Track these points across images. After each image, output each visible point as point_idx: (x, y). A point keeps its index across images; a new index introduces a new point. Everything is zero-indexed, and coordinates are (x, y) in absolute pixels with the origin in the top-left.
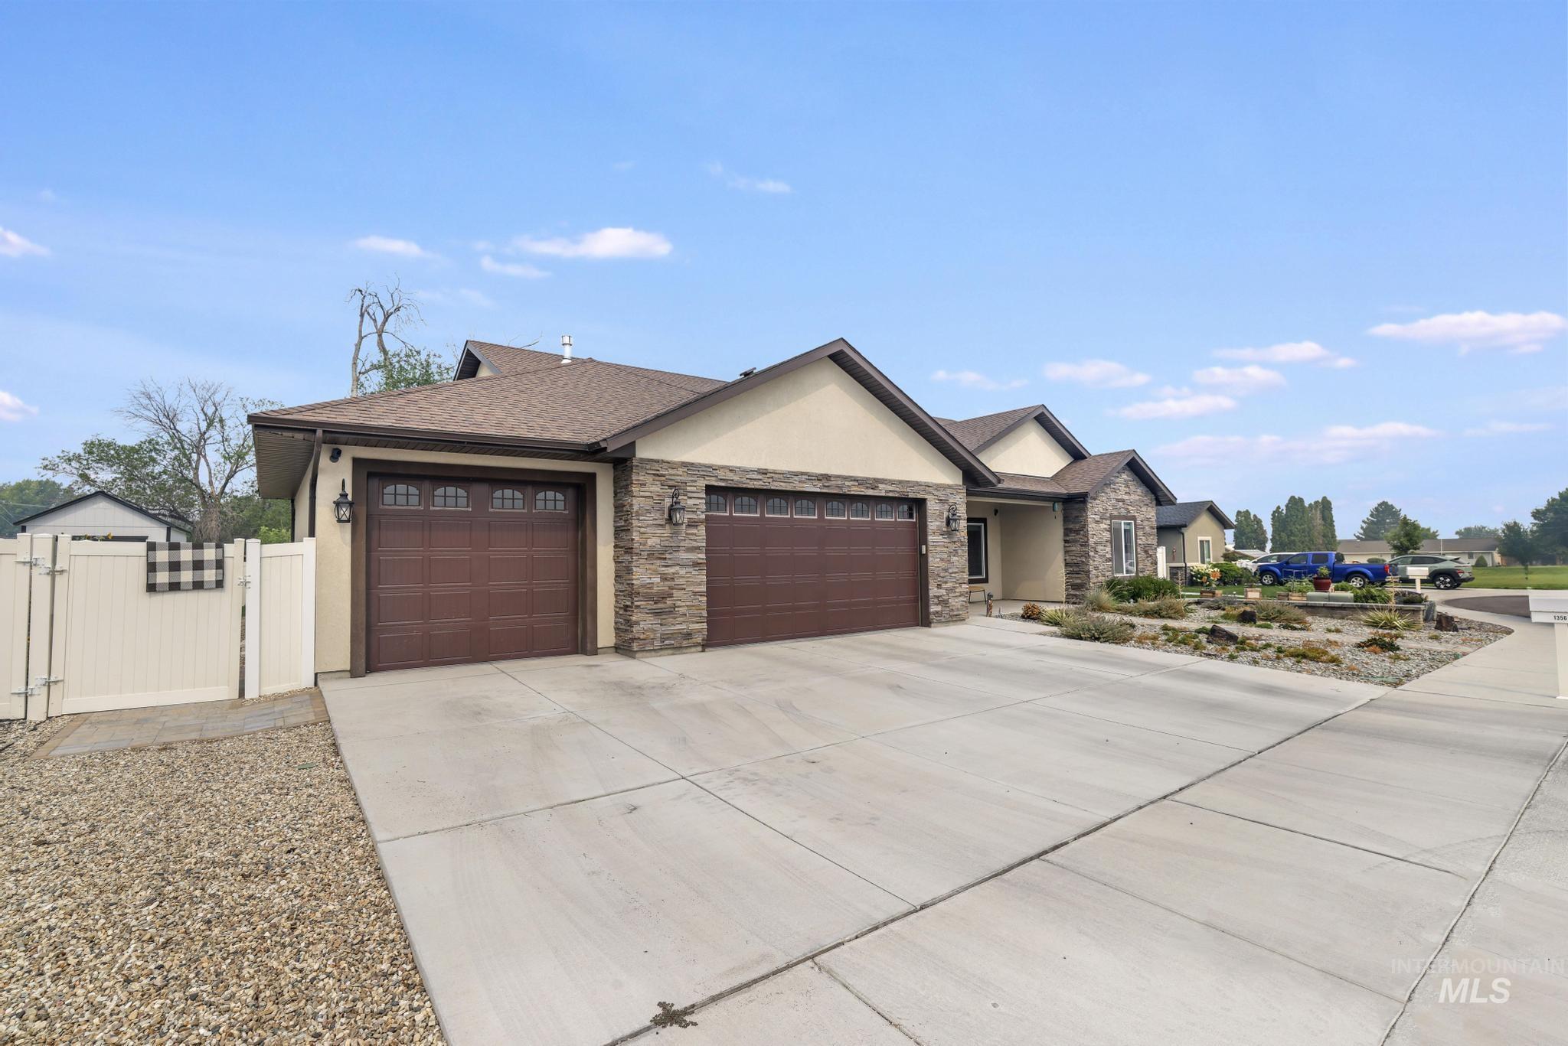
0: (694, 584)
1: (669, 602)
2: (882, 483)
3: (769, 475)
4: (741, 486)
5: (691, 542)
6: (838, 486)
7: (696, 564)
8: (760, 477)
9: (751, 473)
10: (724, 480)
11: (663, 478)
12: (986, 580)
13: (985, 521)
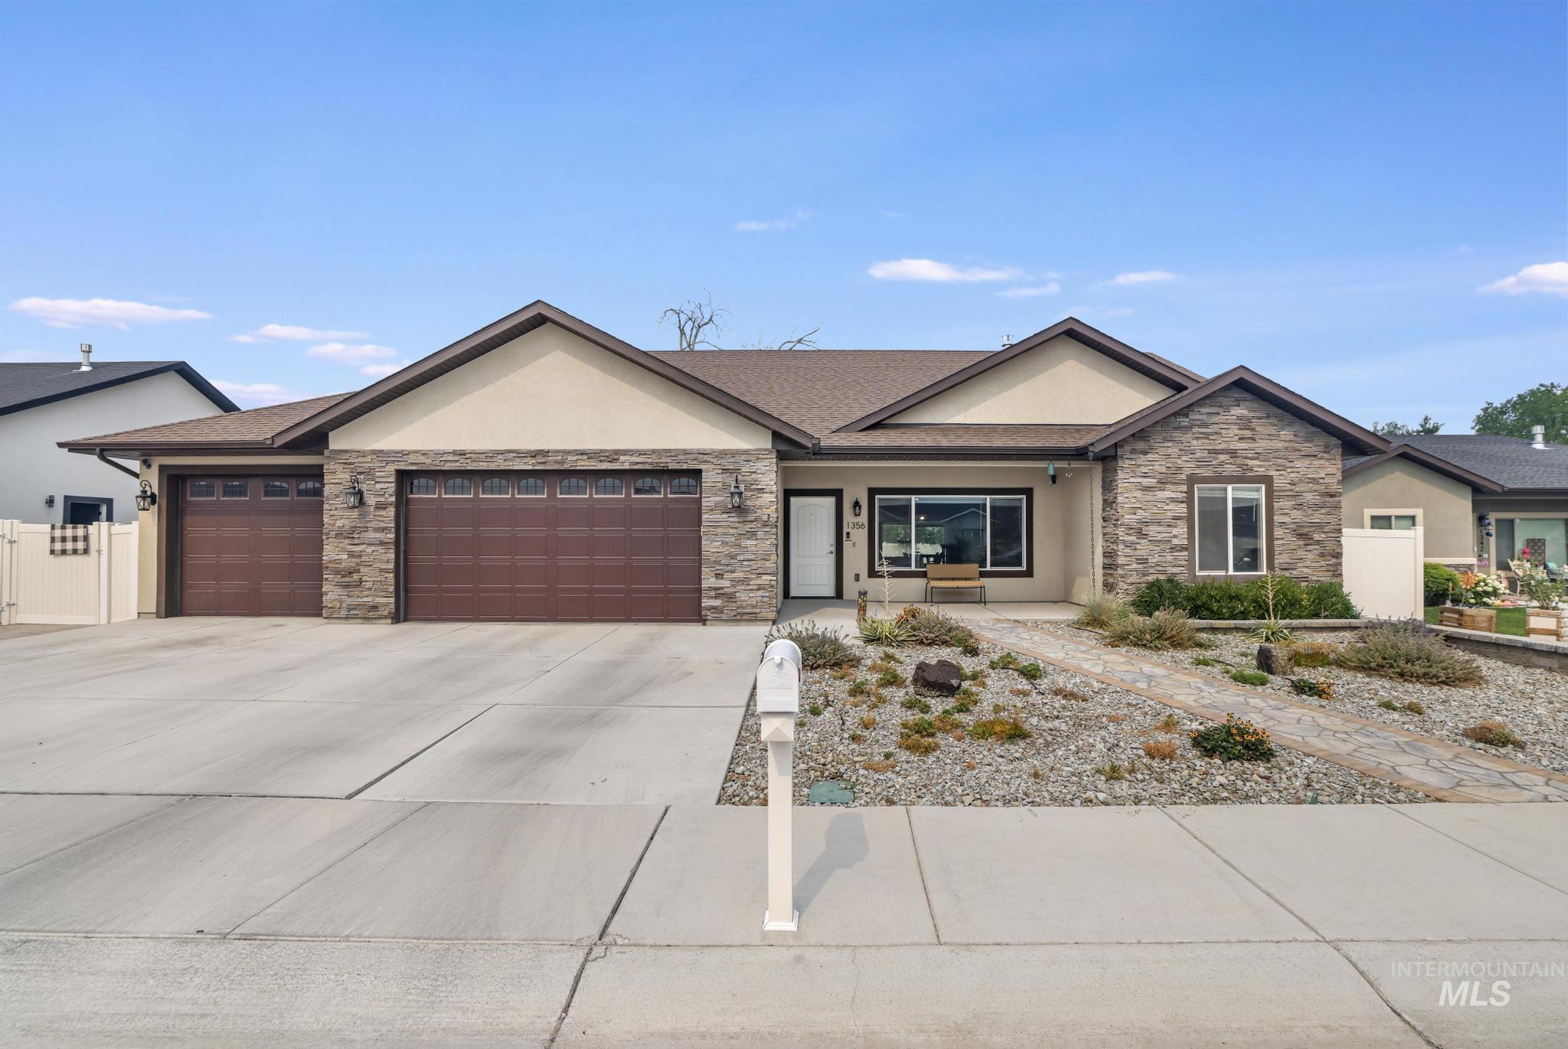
0: (381, 561)
1: (356, 577)
2: (625, 455)
3: (467, 456)
4: (433, 468)
5: (378, 523)
6: (557, 462)
7: (382, 543)
8: (457, 458)
9: (446, 455)
10: (416, 464)
11: (353, 466)
12: (1029, 573)
13: (1029, 492)
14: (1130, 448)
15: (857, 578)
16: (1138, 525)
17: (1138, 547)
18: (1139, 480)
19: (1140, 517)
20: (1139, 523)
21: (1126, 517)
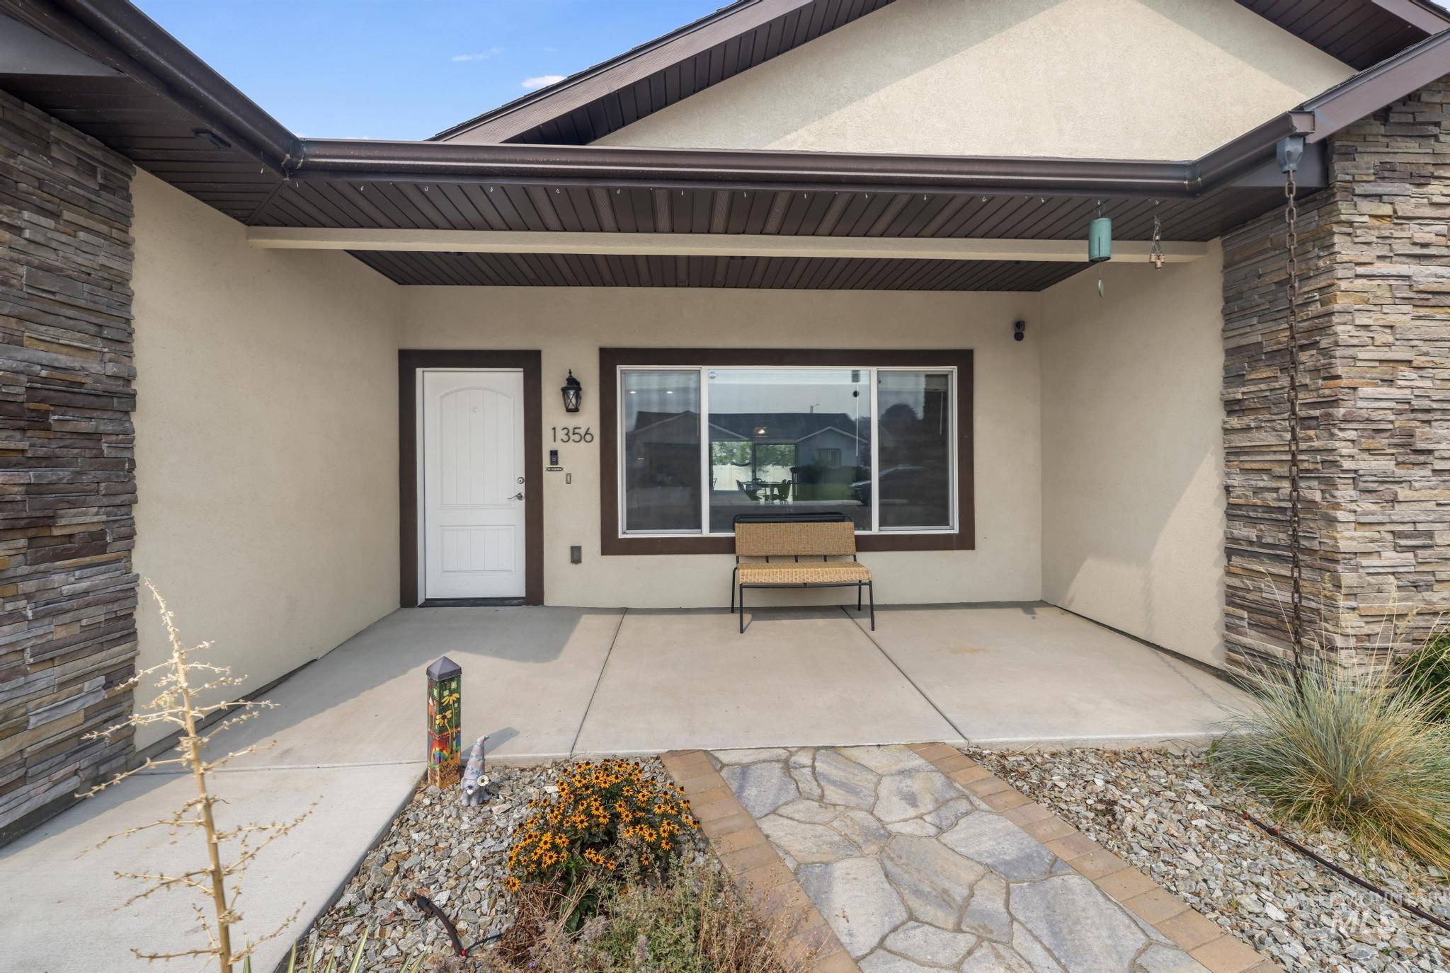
12: (965, 540)
13: (964, 359)
14: (1375, 160)
15: (576, 555)
16: (1400, 422)
17: (1403, 493)
18: (1403, 269)
19: (1406, 394)
20: (1400, 412)
21: (1366, 391)
